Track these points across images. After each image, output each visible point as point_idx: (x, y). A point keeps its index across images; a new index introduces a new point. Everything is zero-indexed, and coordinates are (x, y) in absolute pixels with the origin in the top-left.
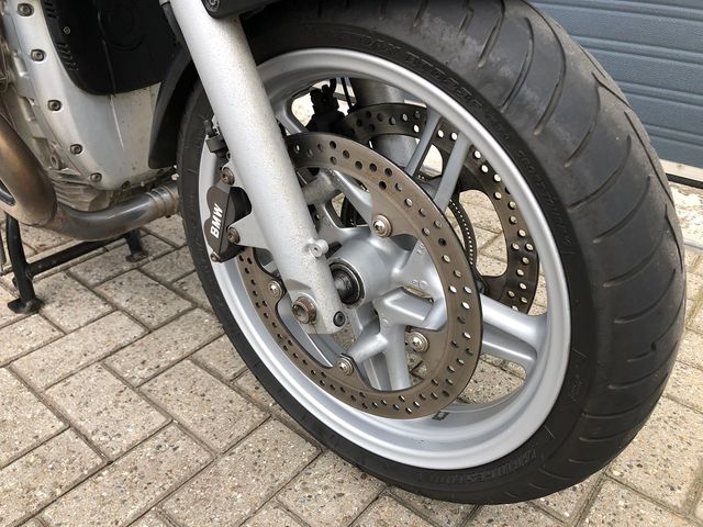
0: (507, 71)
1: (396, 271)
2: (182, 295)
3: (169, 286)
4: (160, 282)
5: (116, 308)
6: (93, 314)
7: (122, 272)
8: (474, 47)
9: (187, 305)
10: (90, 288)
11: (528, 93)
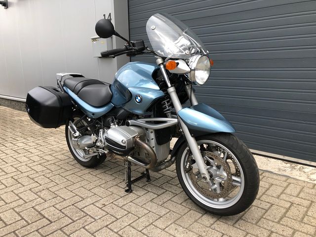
0: (231, 144)
1: (218, 173)
2: (163, 189)
3: (159, 187)
4: (157, 186)
5: (149, 191)
6: (144, 193)
7: (146, 184)
8: (227, 141)
9: (165, 191)
10: (141, 188)
11: (234, 146)
